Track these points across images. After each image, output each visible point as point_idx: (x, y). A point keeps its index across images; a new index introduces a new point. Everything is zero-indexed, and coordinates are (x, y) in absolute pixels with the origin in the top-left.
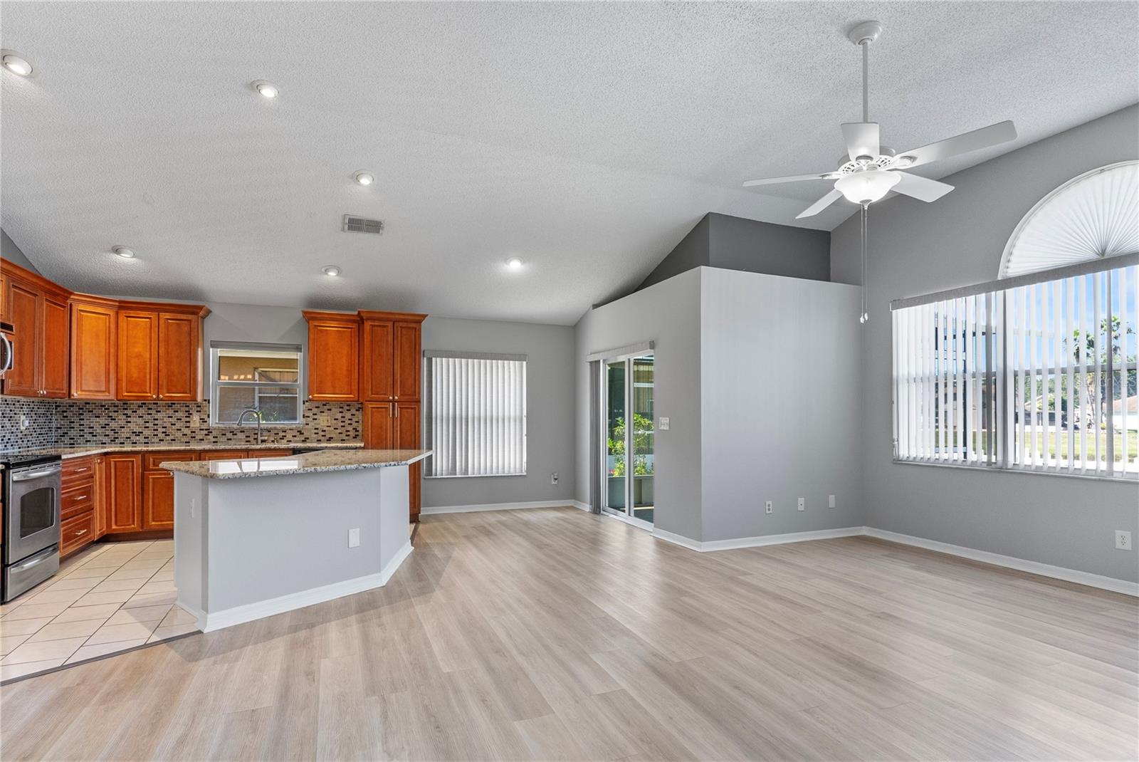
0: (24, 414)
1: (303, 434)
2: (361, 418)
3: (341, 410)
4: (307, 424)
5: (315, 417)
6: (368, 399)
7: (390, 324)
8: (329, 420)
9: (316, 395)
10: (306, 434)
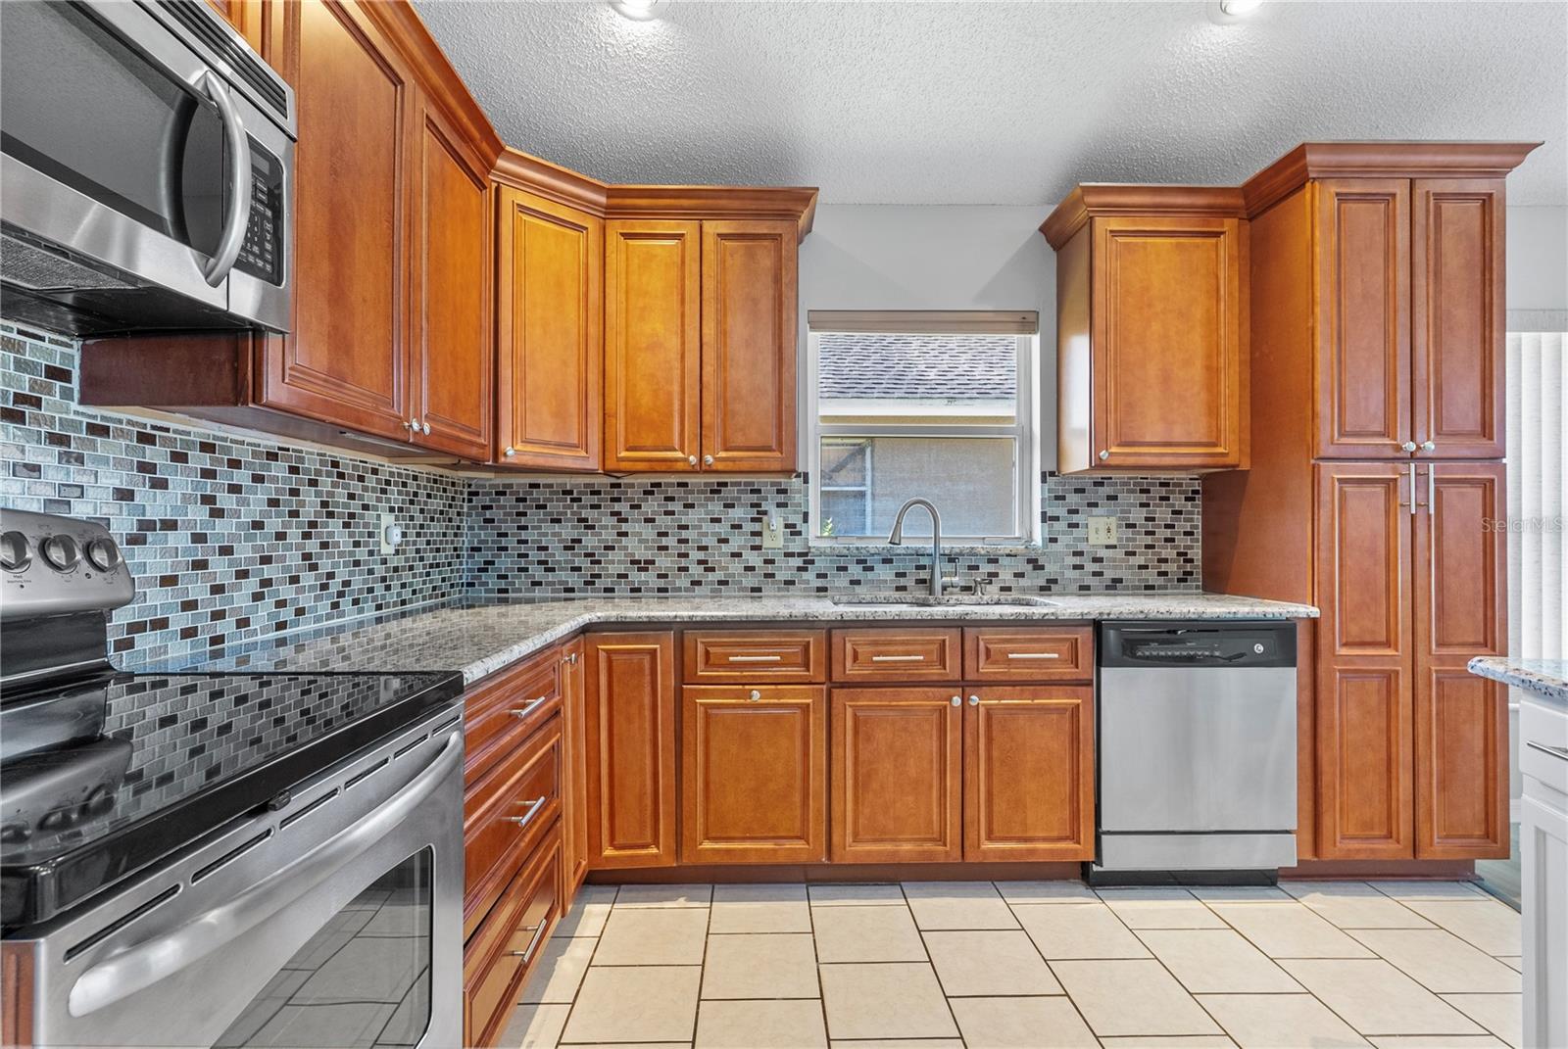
0: (392, 510)
1: (1042, 568)
2: (1198, 519)
3: (1144, 498)
4: (1053, 540)
5: (1075, 518)
6: (1331, 452)
7: (1400, 189)
8: (1113, 528)
9: (1114, 450)
10: (1051, 569)
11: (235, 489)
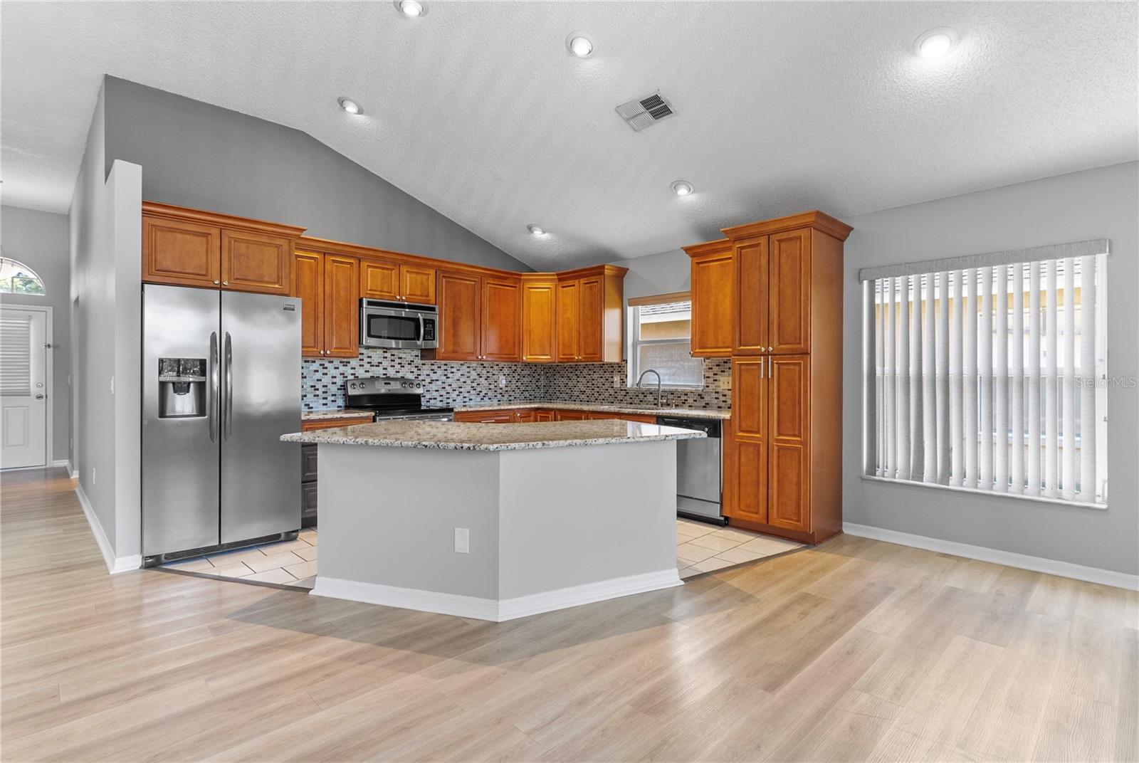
0: (504, 375)
1: (703, 398)
4: (708, 387)
5: (716, 377)
6: (736, 353)
7: (763, 241)
8: (730, 382)
11: (452, 373)
